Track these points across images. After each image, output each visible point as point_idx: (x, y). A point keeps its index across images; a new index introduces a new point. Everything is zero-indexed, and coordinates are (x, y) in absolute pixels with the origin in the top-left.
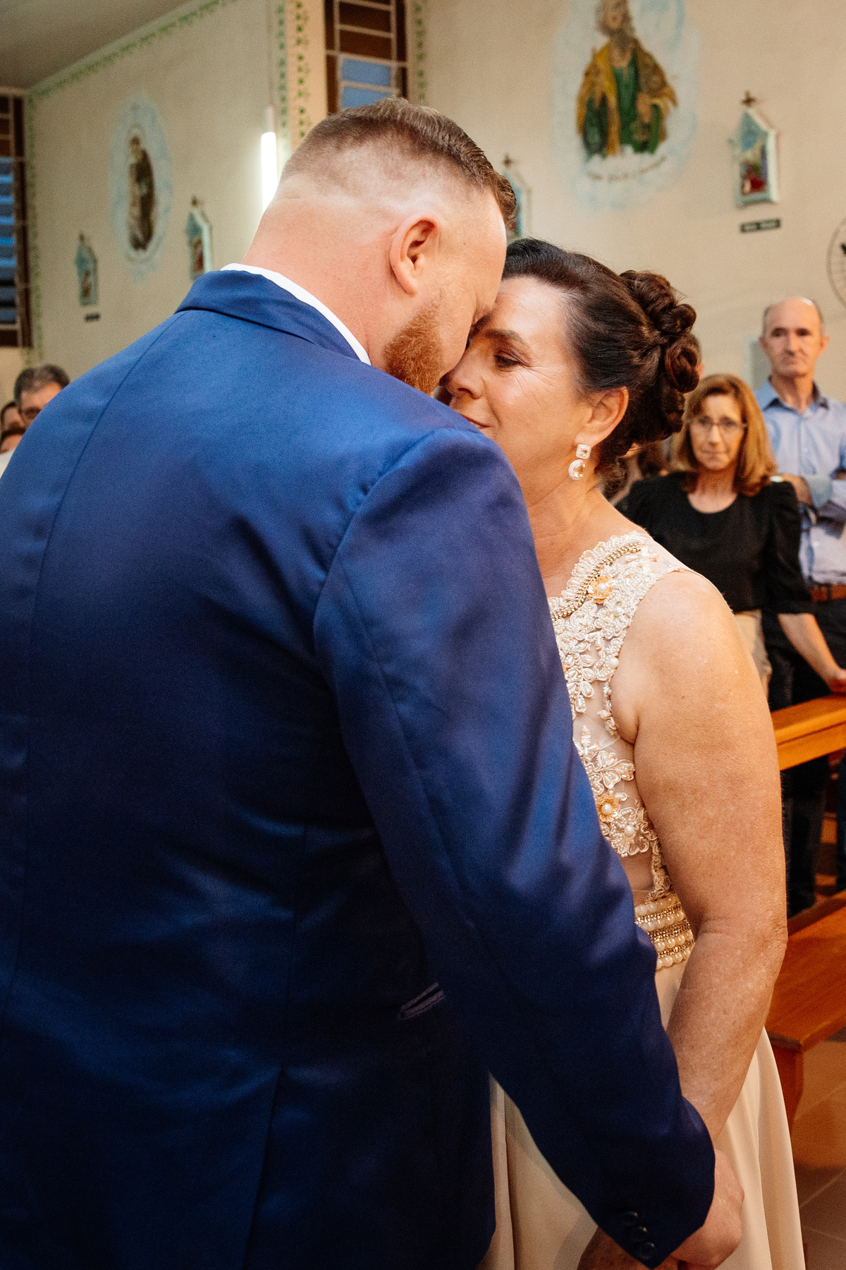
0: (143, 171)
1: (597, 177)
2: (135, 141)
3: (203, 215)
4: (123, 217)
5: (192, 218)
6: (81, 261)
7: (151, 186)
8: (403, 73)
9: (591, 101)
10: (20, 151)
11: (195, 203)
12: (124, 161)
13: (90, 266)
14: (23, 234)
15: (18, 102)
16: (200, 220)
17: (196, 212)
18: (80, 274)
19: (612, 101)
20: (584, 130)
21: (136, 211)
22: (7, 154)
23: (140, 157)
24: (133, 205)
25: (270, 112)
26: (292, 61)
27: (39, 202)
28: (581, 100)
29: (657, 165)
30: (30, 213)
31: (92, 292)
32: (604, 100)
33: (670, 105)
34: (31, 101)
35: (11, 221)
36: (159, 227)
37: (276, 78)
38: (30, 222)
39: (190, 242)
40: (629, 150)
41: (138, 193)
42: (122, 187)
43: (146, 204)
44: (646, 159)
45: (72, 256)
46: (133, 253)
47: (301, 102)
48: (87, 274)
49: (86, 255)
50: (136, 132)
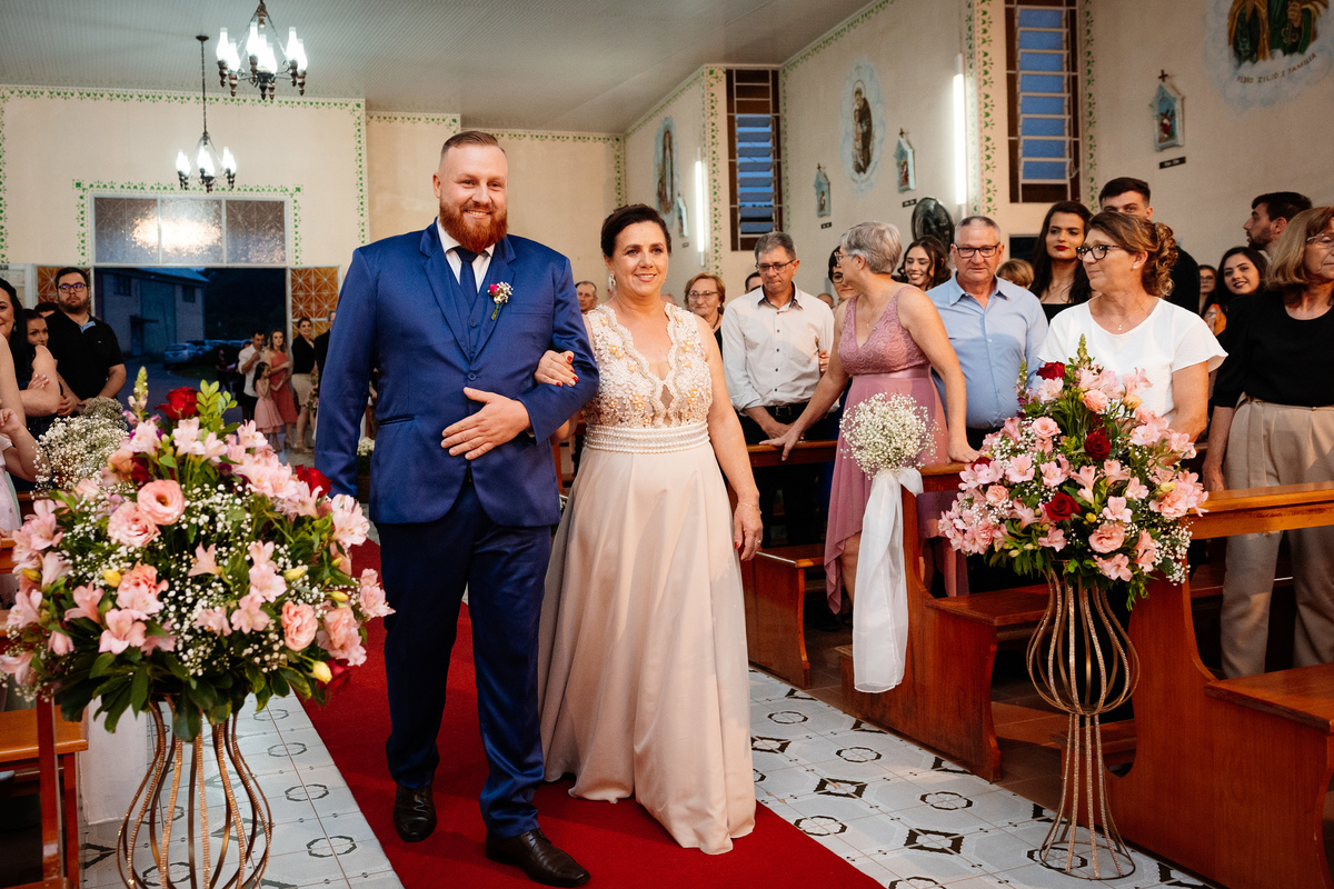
0: (864, 114)
1: (1247, 80)
2: (858, 92)
3: (908, 143)
4: (849, 150)
5: (900, 145)
6: (818, 185)
7: (870, 125)
8: (1072, 14)
9: (1242, 15)
10: (776, 109)
11: (902, 133)
12: (850, 107)
13: (825, 188)
14: (778, 168)
15: (775, 73)
16: (906, 147)
17: (903, 141)
18: (817, 194)
19: (1263, 12)
20: (1235, 41)
21: (859, 145)
22: (768, 112)
23: (862, 103)
24: (857, 140)
25: (960, 57)
26: (978, 16)
27: (789, 145)
28: (1232, 15)
29: (1307, 62)
30: (783, 152)
31: (826, 207)
32: (1255, 11)
33: (1321, 7)
34: (784, 71)
35: (770, 159)
36: (875, 156)
37: (965, 31)
38: (782, 160)
39: (898, 164)
40: (1279, 52)
41: (860, 131)
42: (848, 127)
43: (866, 139)
44: (1297, 58)
45: (813, 180)
46: (856, 176)
47: (984, 48)
48: (823, 194)
49: (822, 180)
50: (859, 85)
